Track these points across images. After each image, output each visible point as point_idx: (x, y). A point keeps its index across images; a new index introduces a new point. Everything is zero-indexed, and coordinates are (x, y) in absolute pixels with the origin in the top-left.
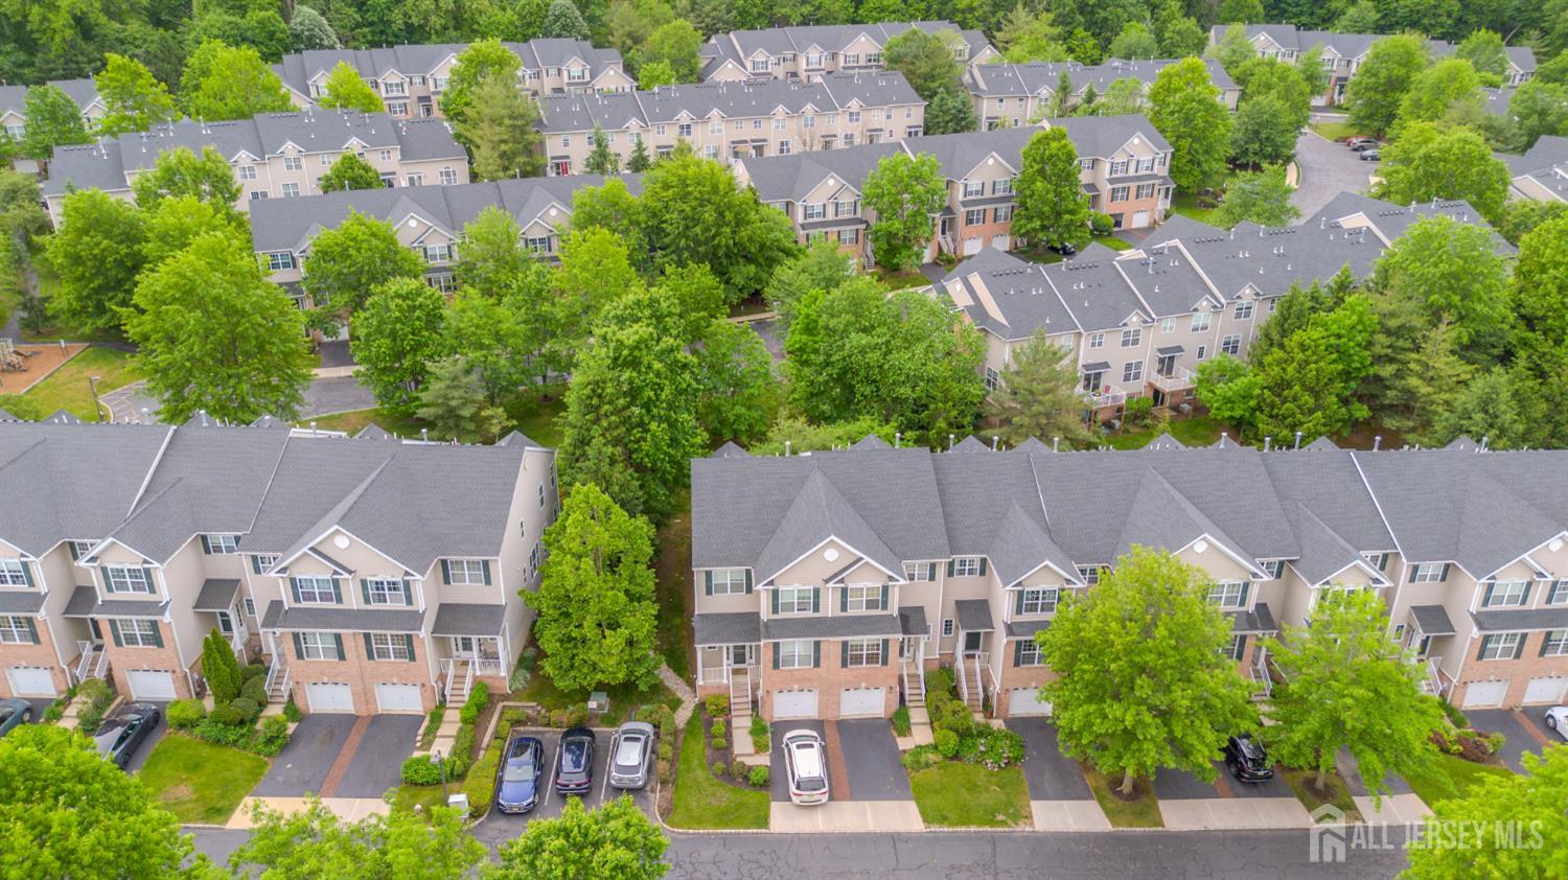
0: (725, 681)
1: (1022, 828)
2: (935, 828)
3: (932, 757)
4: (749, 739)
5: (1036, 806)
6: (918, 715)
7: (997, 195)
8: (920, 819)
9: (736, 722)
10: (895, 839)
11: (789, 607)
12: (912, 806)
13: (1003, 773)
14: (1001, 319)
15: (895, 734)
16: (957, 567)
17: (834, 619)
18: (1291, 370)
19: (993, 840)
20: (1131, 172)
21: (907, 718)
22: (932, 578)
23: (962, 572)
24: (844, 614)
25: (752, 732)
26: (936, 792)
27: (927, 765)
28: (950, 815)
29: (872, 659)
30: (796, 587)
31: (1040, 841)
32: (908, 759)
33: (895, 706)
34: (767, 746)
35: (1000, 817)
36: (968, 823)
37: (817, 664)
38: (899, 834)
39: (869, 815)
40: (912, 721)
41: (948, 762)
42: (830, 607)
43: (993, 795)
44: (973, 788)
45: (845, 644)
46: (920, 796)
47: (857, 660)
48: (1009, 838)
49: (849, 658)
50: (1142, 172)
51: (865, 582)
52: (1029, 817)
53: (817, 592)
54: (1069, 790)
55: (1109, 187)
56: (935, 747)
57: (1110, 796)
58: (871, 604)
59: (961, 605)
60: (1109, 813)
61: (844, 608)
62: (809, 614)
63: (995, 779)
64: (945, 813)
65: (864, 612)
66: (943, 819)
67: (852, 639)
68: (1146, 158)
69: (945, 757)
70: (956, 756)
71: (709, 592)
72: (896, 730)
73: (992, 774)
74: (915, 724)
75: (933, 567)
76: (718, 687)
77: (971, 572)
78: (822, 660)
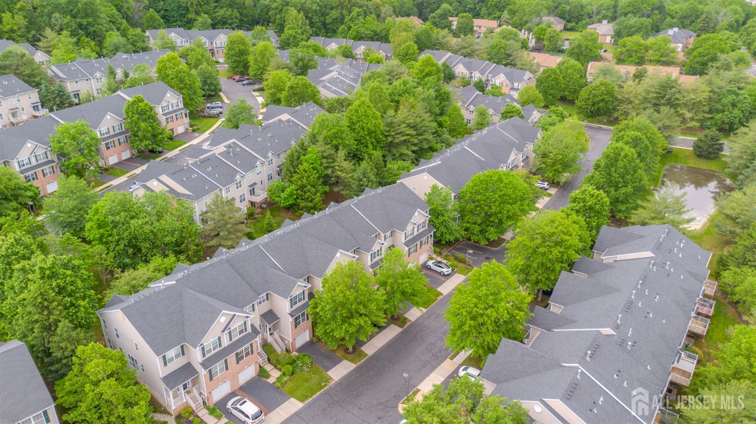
0: (185, 401)
1: (332, 383)
2: (307, 402)
3: (285, 379)
4: (211, 417)
5: (330, 373)
6: (268, 367)
7: (116, 132)
8: (299, 402)
9: (199, 414)
10: (297, 414)
11: (209, 351)
12: (292, 400)
13: (311, 369)
14: (187, 192)
15: (265, 379)
17: (229, 346)
18: (304, 181)
19: (327, 393)
20: (171, 109)
21: (265, 371)
24: (232, 342)
25: (211, 414)
26: (296, 390)
27: (286, 382)
28: (307, 394)
29: (247, 354)
30: (211, 341)
31: (340, 383)
32: (278, 384)
33: (258, 370)
34: (221, 415)
35: (323, 384)
36: (315, 393)
37: (227, 369)
38: (297, 412)
39: (281, 413)
40: (268, 370)
41: (291, 377)
42: (226, 342)
43: (315, 379)
44: (307, 380)
45: (236, 354)
46: (291, 394)
47: (242, 358)
48: (331, 389)
49: (239, 359)
50: (175, 108)
51: (236, 325)
52: (331, 378)
53: (219, 339)
54: (335, 362)
55: (164, 118)
56: (284, 374)
57: (348, 355)
58: (241, 332)
59: (263, 316)
60: (352, 361)
61: (231, 339)
62: (218, 349)
63: (311, 373)
64: (305, 394)
65: (239, 337)
66: (307, 397)
67: (238, 351)
68: (175, 101)
69: (290, 376)
70: (293, 373)
71: (166, 364)
72: (264, 377)
73: (308, 372)
76: (183, 404)
77: (263, 301)
78: (229, 366)
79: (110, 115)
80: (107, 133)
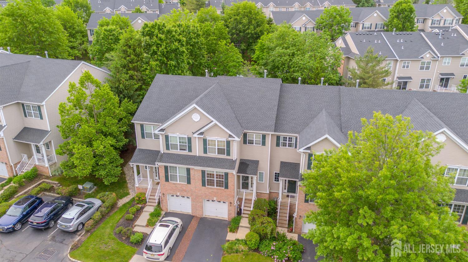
0: (149, 187)
4: (147, 218)
6: (245, 222)
9: (146, 208)
11: (175, 146)
14: (357, 52)
15: (228, 230)
16: (281, 141)
17: (200, 157)
20: (442, 25)
22: (264, 144)
23: (284, 145)
24: (205, 155)
25: (151, 215)
27: (237, 252)
29: (219, 184)
30: (178, 135)
32: (226, 245)
33: (234, 215)
34: (154, 223)
37: (189, 182)
40: (241, 224)
41: (250, 252)
42: (197, 150)
45: (203, 172)
47: (211, 183)
49: (207, 180)
50: (447, 25)
51: (216, 136)
53: (189, 139)
56: (246, 242)
58: (220, 151)
59: (283, 164)
61: (205, 152)
62: (186, 153)
65: (216, 155)
67: (208, 170)
68: (449, 19)
69: (249, 248)
70: (257, 250)
71: (143, 137)
72: (230, 228)
74: (242, 227)
75: (264, 137)
77: (290, 145)
78: (191, 180)
79: (378, 14)
80: (368, 28)
